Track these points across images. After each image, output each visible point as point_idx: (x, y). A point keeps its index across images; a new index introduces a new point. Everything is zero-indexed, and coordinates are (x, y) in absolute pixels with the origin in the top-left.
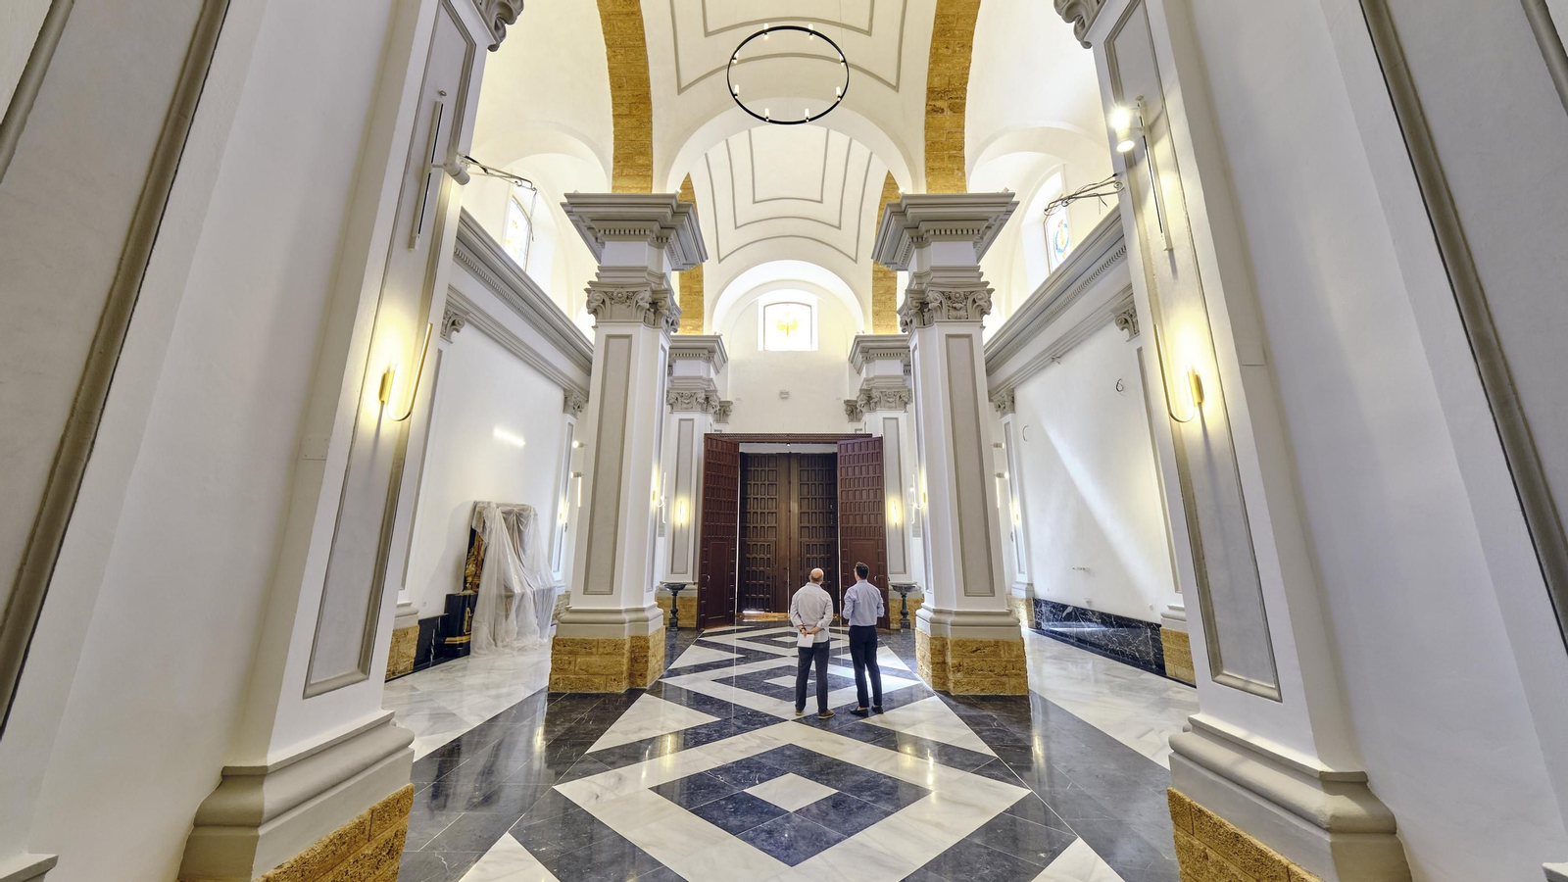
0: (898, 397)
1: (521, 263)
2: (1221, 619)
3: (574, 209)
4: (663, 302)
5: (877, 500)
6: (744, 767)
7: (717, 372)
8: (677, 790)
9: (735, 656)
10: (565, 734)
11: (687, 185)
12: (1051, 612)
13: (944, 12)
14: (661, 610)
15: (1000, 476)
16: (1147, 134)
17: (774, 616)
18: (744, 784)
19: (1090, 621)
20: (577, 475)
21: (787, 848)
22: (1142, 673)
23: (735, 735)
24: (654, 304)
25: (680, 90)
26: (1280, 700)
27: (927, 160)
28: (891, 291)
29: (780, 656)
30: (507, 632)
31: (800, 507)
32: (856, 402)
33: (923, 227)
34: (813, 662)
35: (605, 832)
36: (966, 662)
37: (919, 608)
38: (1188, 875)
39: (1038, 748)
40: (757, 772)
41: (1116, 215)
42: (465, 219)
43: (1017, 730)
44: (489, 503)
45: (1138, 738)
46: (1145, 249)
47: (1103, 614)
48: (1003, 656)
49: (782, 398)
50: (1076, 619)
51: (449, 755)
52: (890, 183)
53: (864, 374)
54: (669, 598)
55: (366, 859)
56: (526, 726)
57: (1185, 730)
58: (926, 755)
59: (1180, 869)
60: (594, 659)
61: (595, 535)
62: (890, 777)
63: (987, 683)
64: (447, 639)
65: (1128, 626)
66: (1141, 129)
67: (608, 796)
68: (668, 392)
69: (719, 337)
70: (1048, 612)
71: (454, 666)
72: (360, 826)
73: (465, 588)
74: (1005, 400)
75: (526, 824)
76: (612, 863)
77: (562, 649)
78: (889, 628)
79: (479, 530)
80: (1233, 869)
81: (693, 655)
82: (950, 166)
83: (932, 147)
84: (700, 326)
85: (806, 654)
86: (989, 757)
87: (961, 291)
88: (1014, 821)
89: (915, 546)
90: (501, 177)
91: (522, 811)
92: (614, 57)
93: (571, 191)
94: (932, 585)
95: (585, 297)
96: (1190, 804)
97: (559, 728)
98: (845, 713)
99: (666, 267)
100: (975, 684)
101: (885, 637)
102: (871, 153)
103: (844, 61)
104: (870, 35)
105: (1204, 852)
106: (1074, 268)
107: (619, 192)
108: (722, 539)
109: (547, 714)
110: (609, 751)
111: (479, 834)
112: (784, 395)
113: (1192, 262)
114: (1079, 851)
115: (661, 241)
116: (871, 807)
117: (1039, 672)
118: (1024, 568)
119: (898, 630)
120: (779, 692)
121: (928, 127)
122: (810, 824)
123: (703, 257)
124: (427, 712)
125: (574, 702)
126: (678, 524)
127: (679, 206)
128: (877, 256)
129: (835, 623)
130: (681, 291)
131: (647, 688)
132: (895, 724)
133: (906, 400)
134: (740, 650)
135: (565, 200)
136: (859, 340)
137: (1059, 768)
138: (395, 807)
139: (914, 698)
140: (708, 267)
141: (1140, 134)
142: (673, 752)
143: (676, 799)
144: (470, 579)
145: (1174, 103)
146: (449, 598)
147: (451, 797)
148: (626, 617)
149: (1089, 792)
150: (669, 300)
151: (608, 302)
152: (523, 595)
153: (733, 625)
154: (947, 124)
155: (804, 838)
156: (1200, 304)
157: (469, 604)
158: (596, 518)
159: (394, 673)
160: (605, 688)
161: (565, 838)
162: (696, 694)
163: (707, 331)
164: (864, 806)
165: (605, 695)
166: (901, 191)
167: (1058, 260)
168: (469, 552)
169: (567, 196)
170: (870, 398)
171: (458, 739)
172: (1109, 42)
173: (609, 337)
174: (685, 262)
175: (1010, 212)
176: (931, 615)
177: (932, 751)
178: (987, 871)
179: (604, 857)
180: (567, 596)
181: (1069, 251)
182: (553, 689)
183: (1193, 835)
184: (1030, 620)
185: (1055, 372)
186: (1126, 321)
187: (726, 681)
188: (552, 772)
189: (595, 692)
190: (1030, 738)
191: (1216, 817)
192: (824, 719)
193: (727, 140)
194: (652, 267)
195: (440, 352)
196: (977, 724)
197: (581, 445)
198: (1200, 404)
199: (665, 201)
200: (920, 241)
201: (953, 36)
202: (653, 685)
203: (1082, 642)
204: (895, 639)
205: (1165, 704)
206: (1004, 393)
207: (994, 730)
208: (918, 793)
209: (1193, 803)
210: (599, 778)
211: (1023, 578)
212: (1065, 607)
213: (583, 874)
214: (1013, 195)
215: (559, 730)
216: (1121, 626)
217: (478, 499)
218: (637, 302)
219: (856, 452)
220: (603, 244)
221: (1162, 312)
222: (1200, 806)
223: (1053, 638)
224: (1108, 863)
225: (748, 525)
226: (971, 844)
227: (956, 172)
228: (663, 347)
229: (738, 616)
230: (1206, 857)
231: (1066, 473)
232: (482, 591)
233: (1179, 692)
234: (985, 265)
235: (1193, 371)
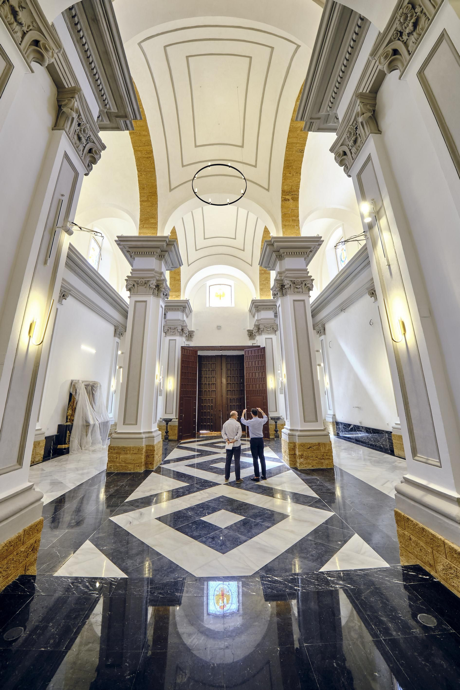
0: (272, 328)
1: (95, 267)
2: (416, 431)
3: (121, 243)
4: (162, 285)
5: (263, 377)
6: (200, 508)
7: (187, 317)
8: (169, 519)
9: (196, 453)
10: (115, 492)
11: (174, 232)
12: (344, 428)
13: (288, 159)
14: (160, 432)
15: (319, 365)
16: (377, 215)
17: (215, 434)
18: (201, 515)
19: (361, 431)
20: (120, 367)
21: (221, 546)
22: (384, 455)
23: (196, 492)
24: (158, 286)
25: (171, 190)
26: (441, 467)
27: (283, 221)
28: (268, 279)
29: (217, 453)
30: (87, 443)
31: (227, 381)
32: (253, 330)
33: (282, 251)
34: (233, 455)
35: (134, 540)
36: (305, 454)
37: (283, 428)
38: (403, 547)
39: (338, 492)
40: (207, 510)
41: (365, 248)
42: (71, 248)
43: (328, 485)
44: (78, 381)
45: (382, 485)
46: (378, 264)
47: (367, 428)
48: (322, 450)
49: (218, 329)
50: (355, 431)
51: (59, 502)
52: (266, 231)
53: (256, 318)
54: (164, 426)
55: (22, 553)
56: (96, 488)
57: (402, 482)
58: (287, 498)
59: (399, 545)
60: (129, 456)
61: (129, 396)
62: (270, 510)
63: (314, 463)
64: (59, 446)
65: (378, 433)
66: (374, 213)
67: (135, 522)
68: (164, 327)
69: (188, 301)
70: (342, 428)
71: (62, 459)
72: (19, 538)
73: (67, 422)
74: (321, 330)
75: (97, 536)
76: (137, 554)
77: (113, 451)
78: (269, 438)
79: (74, 394)
80: (422, 544)
81: (176, 453)
82: (293, 224)
83: (284, 216)
84: (179, 296)
85: (230, 453)
86: (316, 498)
87: (299, 280)
88: (327, 528)
89: (281, 398)
90: (87, 231)
91: (94, 530)
92: (141, 176)
93: (120, 235)
94: (289, 417)
95: (125, 283)
96: (404, 516)
97: (112, 489)
98: (249, 480)
99: (163, 269)
100: (309, 464)
101: (267, 442)
102: (258, 218)
103: (245, 179)
104: (256, 167)
105: (410, 537)
106: (349, 270)
107: (142, 235)
108: (190, 397)
109: (106, 483)
110: (136, 501)
111: (74, 541)
112: (219, 328)
113: (398, 271)
114: (356, 539)
115: (161, 257)
116: (261, 525)
117: (338, 456)
118: (331, 408)
119: (273, 439)
120: (217, 471)
121: (283, 207)
122: (232, 534)
123: (181, 264)
124: (49, 481)
125: (119, 477)
126: (168, 390)
127: (169, 241)
128: (261, 264)
129: (243, 436)
130: (170, 279)
131: (154, 470)
132: (271, 484)
133: (276, 330)
134: (198, 451)
135: (117, 239)
136: (254, 302)
137: (348, 502)
138: (36, 528)
139: (281, 471)
140: (183, 269)
141: (374, 215)
142: (167, 501)
143: (168, 523)
144: (69, 417)
145: (387, 202)
146: (59, 426)
147: (60, 523)
148: (144, 436)
149: (361, 512)
150: (164, 284)
151: (136, 285)
152: (94, 425)
153: (195, 438)
154: (291, 206)
155: (229, 540)
156: (403, 290)
157: (69, 429)
158: (129, 388)
159: (33, 462)
160: (134, 470)
161: (115, 543)
162: (178, 472)
163: (182, 298)
164: (257, 525)
165: (134, 473)
166: (271, 235)
167: (342, 266)
168: (69, 404)
169: (118, 237)
170: (259, 329)
171: (64, 495)
172: (358, 176)
173: (136, 302)
174: (172, 266)
175: (320, 245)
176: (288, 432)
177: (290, 496)
178: (314, 552)
179: (134, 552)
180: (115, 425)
181: (347, 262)
182: (109, 470)
183: (405, 530)
184: (334, 432)
185: (342, 316)
186: (373, 293)
187: (192, 466)
188: (108, 510)
189: (129, 472)
190: (334, 488)
191: (415, 521)
192: (238, 483)
193: (192, 212)
194: (157, 269)
195: (57, 309)
196: (311, 483)
197: (122, 353)
198: (404, 334)
199: (163, 239)
200: (280, 257)
201: (292, 169)
202: (157, 468)
203: (358, 441)
204: (272, 443)
205: (394, 468)
206: (320, 326)
207: (318, 485)
208: (284, 517)
209: (406, 515)
210: (131, 514)
211: (331, 412)
212: (350, 425)
213: (124, 560)
214: (321, 237)
215: (112, 491)
216: (374, 433)
217: (73, 378)
218: (149, 285)
219: (253, 354)
220: (134, 259)
221: (387, 292)
222: (408, 517)
223: (345, 440)
224: (369, 544)
225: (202, 390)
226: (307, 540)
227: (296, 227)
228: (161, 306)
229: (197, 434)
230: (410, 539)
231: (349, 363)
232: (75, 423)
233: (400, 463)
234: (310, 268)
235: (401, 319)
